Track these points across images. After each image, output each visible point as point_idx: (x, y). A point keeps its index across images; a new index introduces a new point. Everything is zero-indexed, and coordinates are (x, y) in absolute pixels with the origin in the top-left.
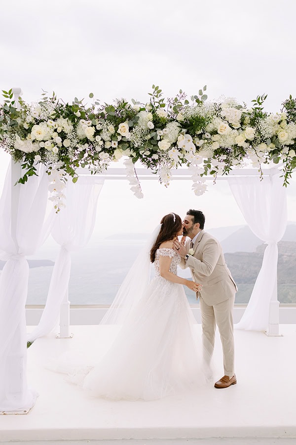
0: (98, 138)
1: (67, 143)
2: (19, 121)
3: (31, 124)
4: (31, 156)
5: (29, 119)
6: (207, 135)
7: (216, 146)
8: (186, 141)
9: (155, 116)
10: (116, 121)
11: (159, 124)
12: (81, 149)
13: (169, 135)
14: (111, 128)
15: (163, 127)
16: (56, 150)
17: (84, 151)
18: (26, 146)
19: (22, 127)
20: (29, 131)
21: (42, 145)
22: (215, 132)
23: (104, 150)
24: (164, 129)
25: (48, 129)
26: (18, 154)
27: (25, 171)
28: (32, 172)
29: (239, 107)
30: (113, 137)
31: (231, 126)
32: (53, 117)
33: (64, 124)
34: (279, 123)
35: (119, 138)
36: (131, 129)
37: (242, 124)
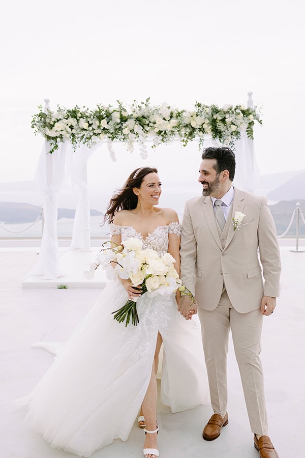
0: (91, 128)
1: (74, 131)
2: (48, 120)
3: (55, 122)
4: (55, 138)
5: (53, 119)
6: (151, 124)
7: (157, 130)
8: (138, 128)
9: (121, 115)
10: (100, 118)
11: (123, 119)
12: (81, 135)
13: (130, 125)
14: (97, 122)
15: (126, 121)
16: (68, 135)
17: (84, 135)
18: (52, 133)
19: (49, 123)
20: (53, 126)
21: (61, 133)
22: (155, 123)
23: (94, 134)
24: (126, 122)
25: (63, 124)
26: (49, 138)
27: (53, 146)
28: (56, 147)
29: (169, 108)
30: (99, 127)
31: (164, 119)
32: (66, 117)
33: (72, 121)
34: (192, 116)
35: (102, 128)
36: (108, 123)
37: (171, 117)
